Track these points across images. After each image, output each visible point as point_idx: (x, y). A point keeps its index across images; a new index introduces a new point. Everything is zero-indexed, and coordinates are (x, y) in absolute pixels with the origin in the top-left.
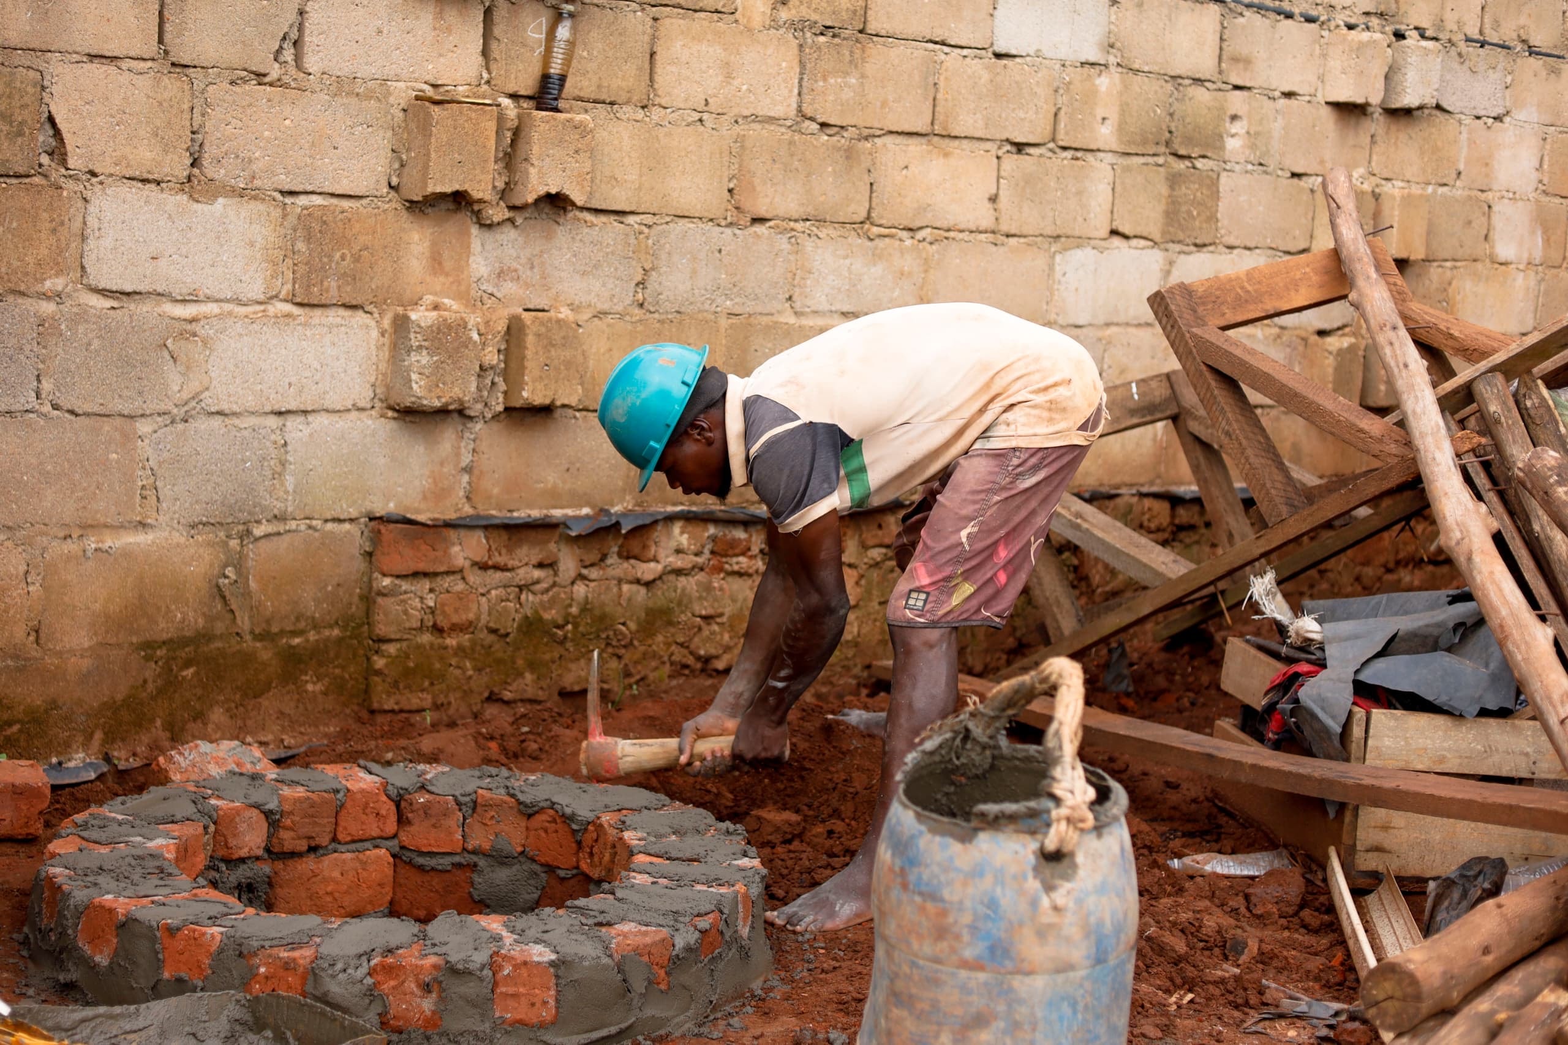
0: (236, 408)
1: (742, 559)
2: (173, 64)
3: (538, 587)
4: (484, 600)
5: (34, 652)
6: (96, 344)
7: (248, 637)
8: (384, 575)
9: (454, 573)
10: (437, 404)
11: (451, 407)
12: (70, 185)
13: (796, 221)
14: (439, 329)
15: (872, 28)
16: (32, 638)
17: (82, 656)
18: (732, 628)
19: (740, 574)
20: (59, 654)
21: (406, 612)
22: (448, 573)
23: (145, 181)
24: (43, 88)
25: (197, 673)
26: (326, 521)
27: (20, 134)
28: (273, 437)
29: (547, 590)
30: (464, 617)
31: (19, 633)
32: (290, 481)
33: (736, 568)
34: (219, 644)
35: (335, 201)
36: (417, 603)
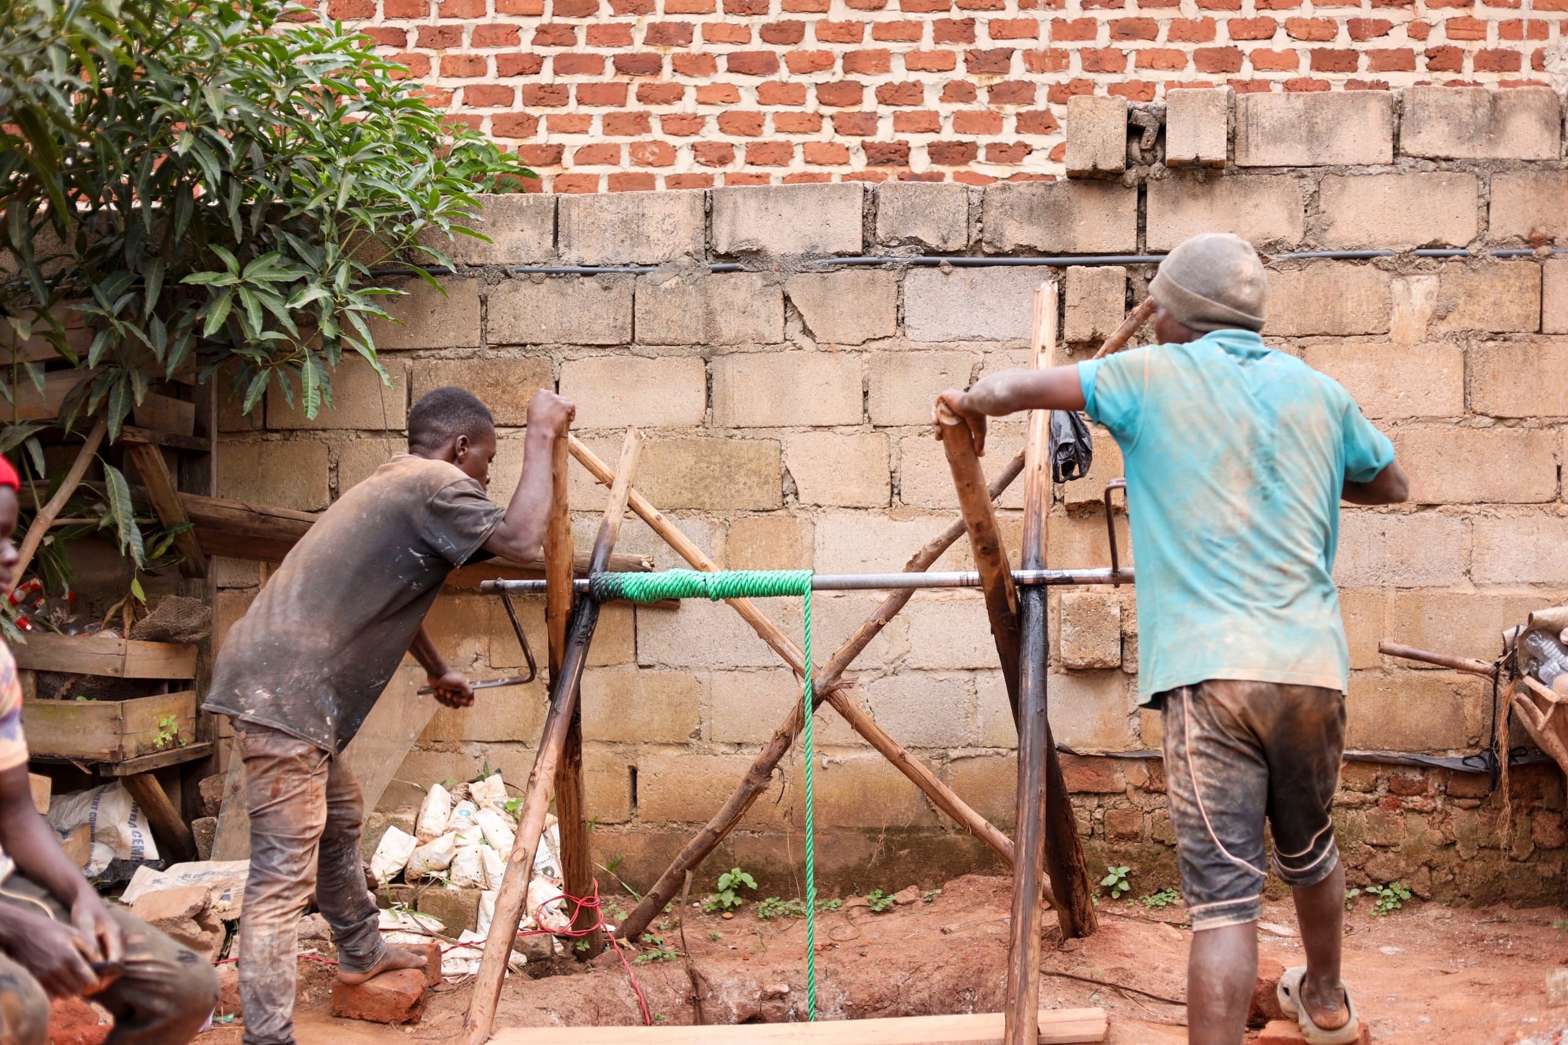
0: (932, 666)
1: (1416, 798)
2: (875, 427)
4: (1148, 816)
5: (790, 828)
6: (825, 621)
7: (951, 831)
9: (1118, 794)
10: (1080, 663)
11: (1097, 666)
12: (802, 515)
13: (1469, 504)
14: (1079, 607)
15: (1548, 327)
16: (787, 819)
17: (823, 834)
18: (1409, 855)
19: (1413, 810)
22: (1114, 794)
23: (856, 508)
24: (781, 451)
25: (910, 852)
26: (1012, 750)
27: (766, 483)
28: (967, 687)
30: (1129, 829)
31: (780, 814)
32: (980, 720)
33: (1411, 805)
34: (927, 834)
35: (1008, 513)
36: (1086, 815)
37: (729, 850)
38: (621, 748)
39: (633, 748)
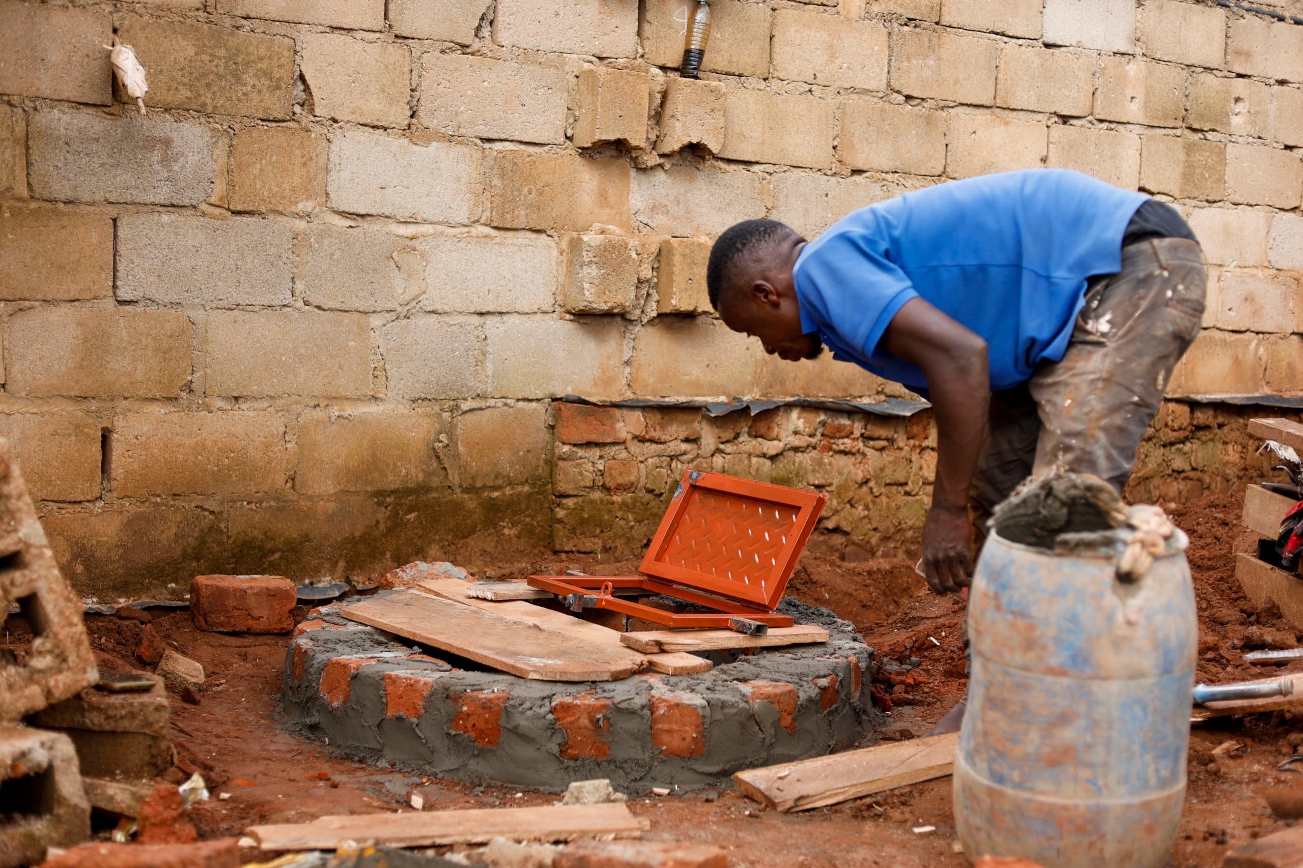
0: (447, 309)
1: (846, 440)
2: (396, 36)
3: (684, 458)
4: (643, 465)
5: (292, 496)
6: (338, 254)
7: (458, 490)
8: (564, 444)
9: (618, 444)
10: (605, 307)
11: (616, 311)
12: (317, 129)
13: (887, 173)
14: (605, 250)
15: (945, 20)
16: (289, 485)
17: (328, 500)
18: (839, 495)
19: (845, 453)
20: (310, 498)
21: (581, 474)
22: (614, 444)
23: (374, 127)
24: (296, 52)
25: (418, 517)
26: (518, 400)
27: (278, 87)
28: (476, 333)
29: (692, 460)
30: (627, 479)
31: (280, 479)
32: (489, 367)
33: (842, 447)
34: (435, 495)
35: (523, 147)
36: (589, 466)
37: (222, 526)
38: (94, 405)
39: (109, 405)
